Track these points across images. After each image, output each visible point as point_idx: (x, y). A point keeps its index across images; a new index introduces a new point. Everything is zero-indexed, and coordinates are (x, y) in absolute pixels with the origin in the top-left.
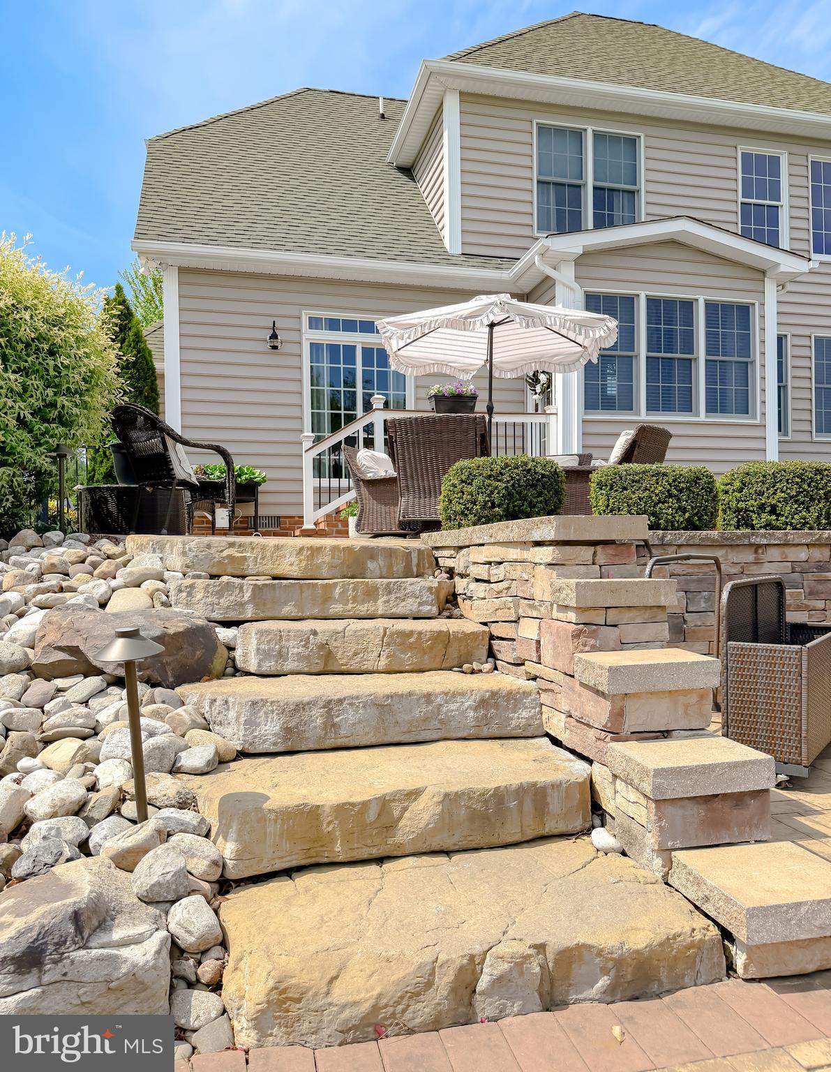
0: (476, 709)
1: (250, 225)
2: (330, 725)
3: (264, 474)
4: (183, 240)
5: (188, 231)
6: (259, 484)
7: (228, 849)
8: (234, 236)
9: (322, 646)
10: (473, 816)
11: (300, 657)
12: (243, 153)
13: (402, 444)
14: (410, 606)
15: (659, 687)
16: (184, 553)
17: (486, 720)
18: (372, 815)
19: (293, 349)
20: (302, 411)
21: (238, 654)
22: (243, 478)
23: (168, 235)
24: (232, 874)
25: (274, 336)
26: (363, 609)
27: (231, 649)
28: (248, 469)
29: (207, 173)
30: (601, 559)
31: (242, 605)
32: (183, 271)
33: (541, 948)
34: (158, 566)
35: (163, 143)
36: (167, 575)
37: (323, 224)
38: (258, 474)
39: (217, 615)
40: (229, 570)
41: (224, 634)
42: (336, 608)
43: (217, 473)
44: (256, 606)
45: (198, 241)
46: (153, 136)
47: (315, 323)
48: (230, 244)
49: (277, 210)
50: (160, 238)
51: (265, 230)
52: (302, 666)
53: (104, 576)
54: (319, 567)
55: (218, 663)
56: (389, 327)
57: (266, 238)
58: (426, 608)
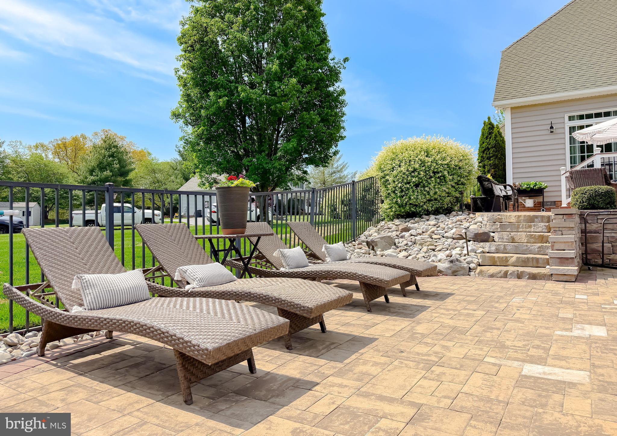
0: (538, 248)
1: (542, 83)
2: (505, 249)
3: (546, 185)
4: (512, 98)
5: (514, 93)
6: (544, 188)
7: (480, 261)
8: (533, 90)
9: (512, 237)
10: (523, 261)
11: (507, 239)
12: (543, 46)
13: (575, 179)
14: (540, 229)
15: (560, 241)
16: (487, 217)
17: (540, 251)
18: (504, 259)
19: (561, 131)
20: (565, 156)
21: (495, 238)
22: (536, 187)
23: (506, 97)
24: (480, 264)
25: (552, 127)
26: (528, 230)
27: (493, 237)
28: (539, 183)
29: (525, 62)
30: (565, 218)
31: (497, 228)
32: (512, 109)
33: (518, 271)
34: (481, 220)
35: (509, 51)
36: (483, 222)
37: (576, 74)
38: (543, 185)
39: (491, 230)
40: (498, 221)
41: (492, 234)
42: (521, 230)
43: (526, 186)
44: (501, 229)
45: (518, 97)
46: (504, 49)
47: (571, 118)
48: (531, 95)
49: (555, 72)
50: (503, 99)
51: (548, 84)
52: (507, 241)
53: (469, 222)
54: (521, 220)
55: (490, 240)
56: (577, 135)
57: (548, 88)
58: (544, 230)
